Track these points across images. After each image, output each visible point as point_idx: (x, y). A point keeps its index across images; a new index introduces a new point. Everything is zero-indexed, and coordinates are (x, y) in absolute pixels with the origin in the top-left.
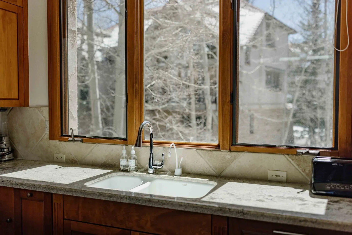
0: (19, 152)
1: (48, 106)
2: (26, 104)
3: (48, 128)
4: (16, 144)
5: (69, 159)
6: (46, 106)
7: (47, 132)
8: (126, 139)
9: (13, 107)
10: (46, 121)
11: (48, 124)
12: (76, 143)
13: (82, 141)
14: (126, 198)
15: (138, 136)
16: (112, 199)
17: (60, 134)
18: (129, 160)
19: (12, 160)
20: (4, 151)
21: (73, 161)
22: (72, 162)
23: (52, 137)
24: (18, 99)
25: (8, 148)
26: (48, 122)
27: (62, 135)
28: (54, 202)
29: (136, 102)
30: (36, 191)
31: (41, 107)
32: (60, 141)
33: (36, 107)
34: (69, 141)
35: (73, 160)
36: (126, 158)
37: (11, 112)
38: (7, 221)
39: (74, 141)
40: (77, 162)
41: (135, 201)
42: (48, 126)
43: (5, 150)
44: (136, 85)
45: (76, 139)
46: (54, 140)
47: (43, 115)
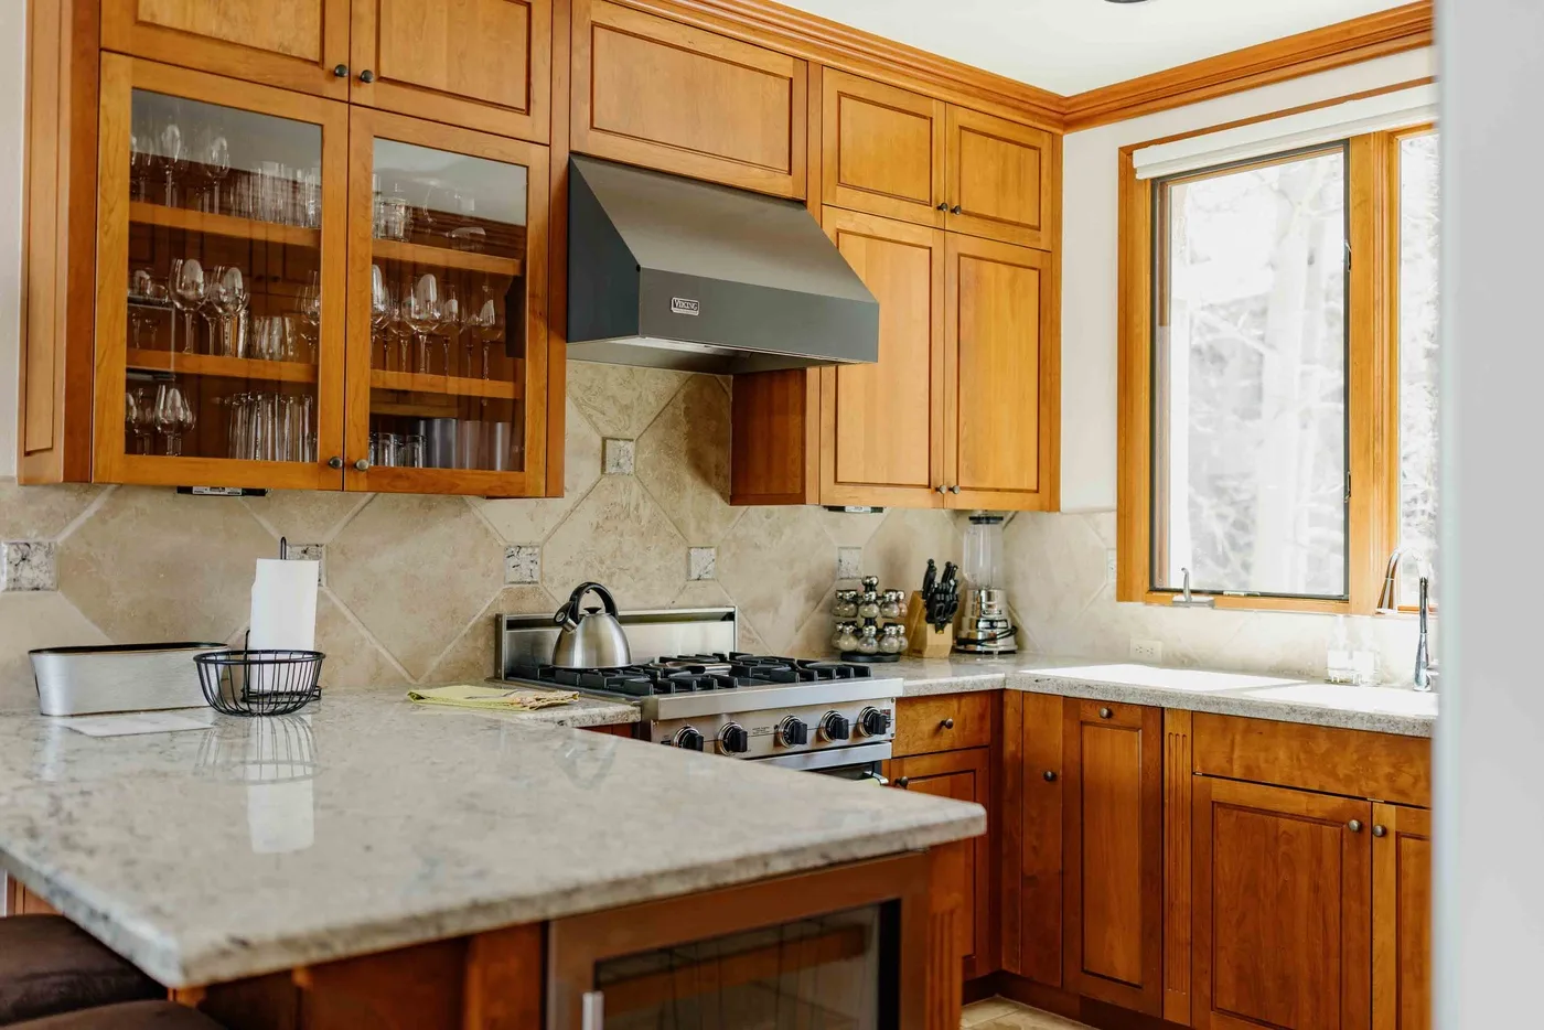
0: (1027, 632)
1: (1115, 508)
2: (1053, 505)
3: (1115, 569)
4: (1021, 613)
5: (1174, 655)
6: (1108, 510)
7: (1112, 579)
8: (1343, 599)
9: (1016, 512)
10: (1108, 549)
11: (1115, 557)
12: (1193, 609)
13: (1212, 605)
14: (1362, 719)
15: (1386, 581)
16: (1323, 722)
17: (1147, 585)
18: (1355, 653)
19: (1012, 652)
20: (996, 628)
21: (1186, 661)
22: (1183, 662)
23: (1124, 593)
24: (1037, 491)
25: (1006, 621)
26: (1115, 553)
27: (1153, 589)
28: (1168, 730)
29: (1376, 497)
30: (1121, 704)
31: (1094, 512)
32: (1148, 603)
33: (1081, 513)
34: (1176, 604)
35: (1186, 656)
36: (1345, 648)
37: (1010, 525)
38: (1046, 777)
39: (1187, 604)
40: (1196, 661)
41: (1385, 726)
42: (1115, 563)
43: (999, 625)
44: (1378, 449)
45: (1195, 598)
46: (1130, 599)
47: (1098, 534)
